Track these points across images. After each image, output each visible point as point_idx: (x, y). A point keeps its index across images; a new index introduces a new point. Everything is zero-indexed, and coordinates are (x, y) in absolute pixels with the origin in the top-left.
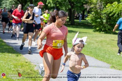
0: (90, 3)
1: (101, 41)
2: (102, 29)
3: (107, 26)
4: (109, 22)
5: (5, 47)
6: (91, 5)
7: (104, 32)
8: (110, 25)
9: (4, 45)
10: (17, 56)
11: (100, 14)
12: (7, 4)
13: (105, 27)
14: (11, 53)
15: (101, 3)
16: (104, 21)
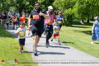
0: (58, 9)
1: (63, 31)
2: (64, 24)
3: (68, 22)
4: (69, 20)
5: (7, 34)
6: (58, 10)
7: (65, 26)
8: (69, 22)
9: (7, 33)
10: (13, 39)
11: (63, 16)
12: (12, 10)
13: (66, 23)
14: (10, 37)
15: (64, 9)
16: (66, 20)
